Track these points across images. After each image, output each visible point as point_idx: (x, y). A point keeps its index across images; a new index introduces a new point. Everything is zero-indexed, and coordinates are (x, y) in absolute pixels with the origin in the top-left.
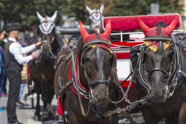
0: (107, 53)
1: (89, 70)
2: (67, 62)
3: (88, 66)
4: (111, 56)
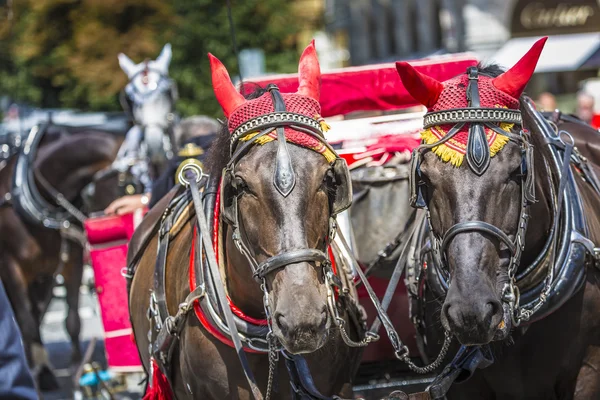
0: (311, 158)
1: (251, 225)
2: (172, 239)
3: (245, 211)
4: (324, 168)
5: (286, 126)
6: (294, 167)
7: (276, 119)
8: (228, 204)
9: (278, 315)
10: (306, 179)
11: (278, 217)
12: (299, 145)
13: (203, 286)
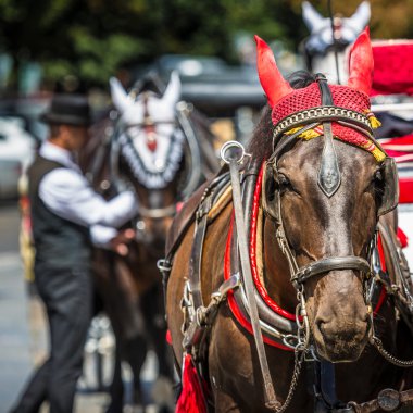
0: (359, 156)
1: (294, 224)
2: (211, 222)
3: (287, 210)
4: (374, 169)
5: (334, 121)
6: (341, 166)
7: (323, 113)
8: (271, 198)
9: (320, 322)
10: (352, 179)
11: (323, 219)
12: (347, 142)
13: (238, 276)
